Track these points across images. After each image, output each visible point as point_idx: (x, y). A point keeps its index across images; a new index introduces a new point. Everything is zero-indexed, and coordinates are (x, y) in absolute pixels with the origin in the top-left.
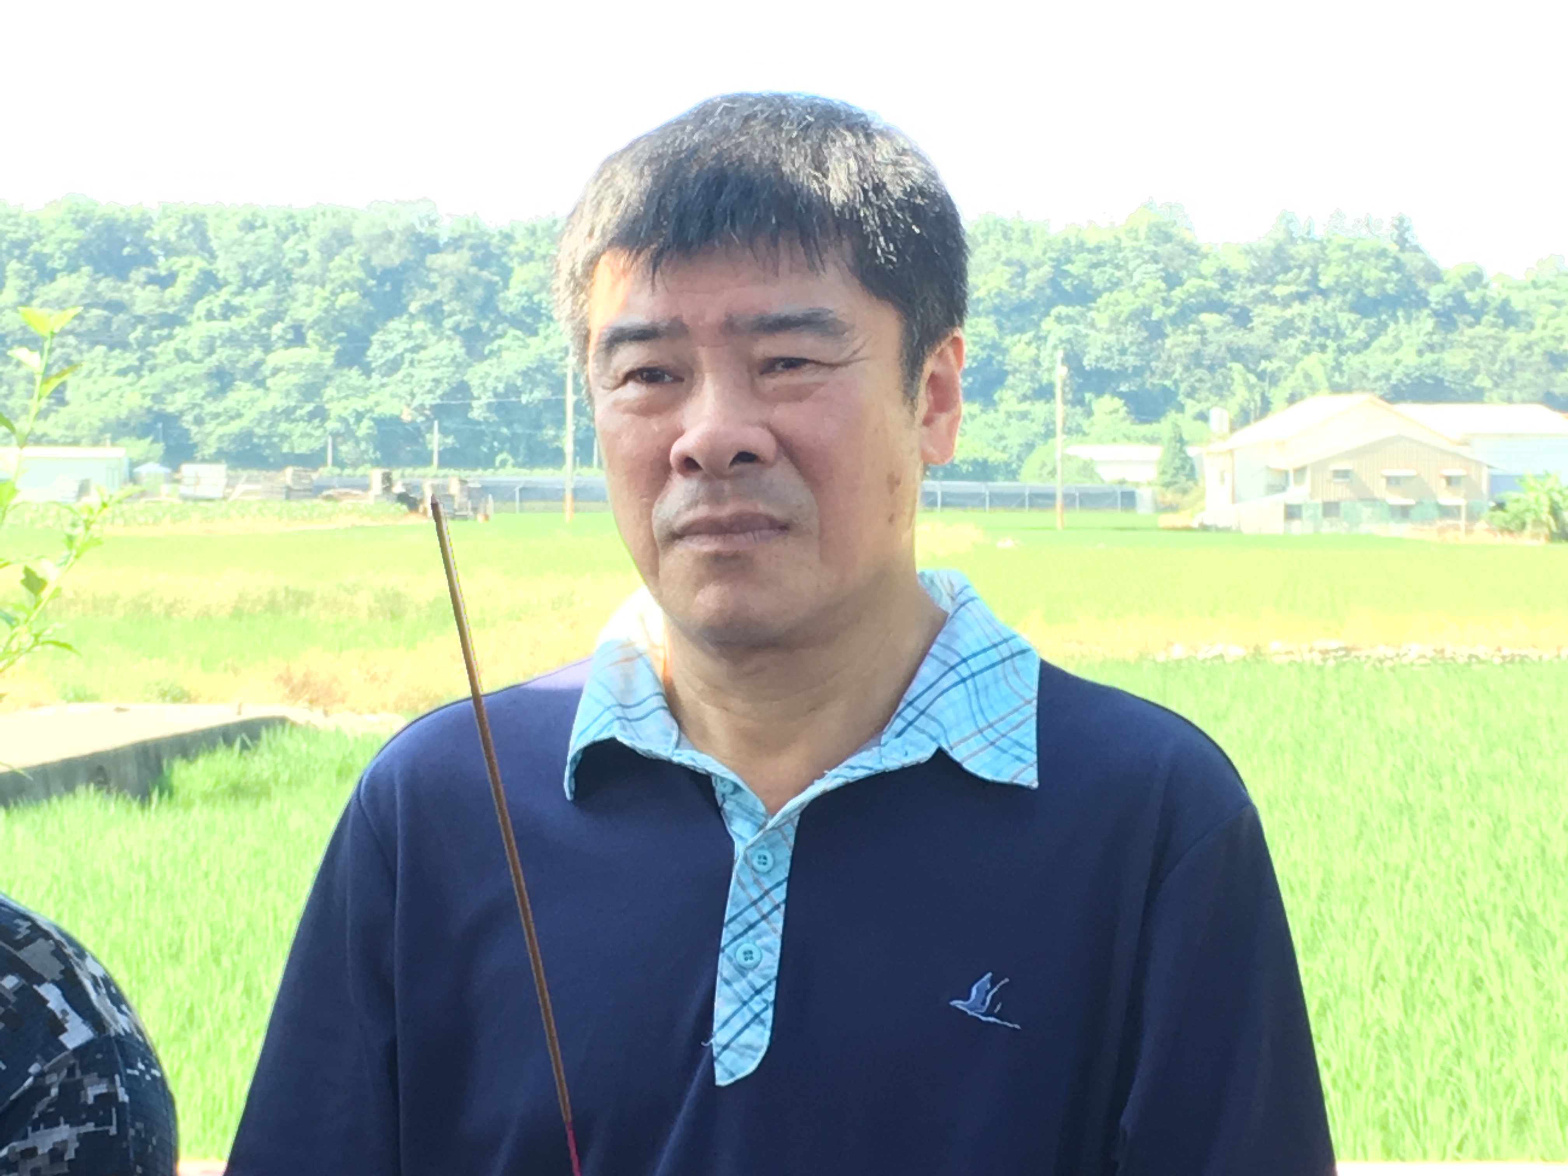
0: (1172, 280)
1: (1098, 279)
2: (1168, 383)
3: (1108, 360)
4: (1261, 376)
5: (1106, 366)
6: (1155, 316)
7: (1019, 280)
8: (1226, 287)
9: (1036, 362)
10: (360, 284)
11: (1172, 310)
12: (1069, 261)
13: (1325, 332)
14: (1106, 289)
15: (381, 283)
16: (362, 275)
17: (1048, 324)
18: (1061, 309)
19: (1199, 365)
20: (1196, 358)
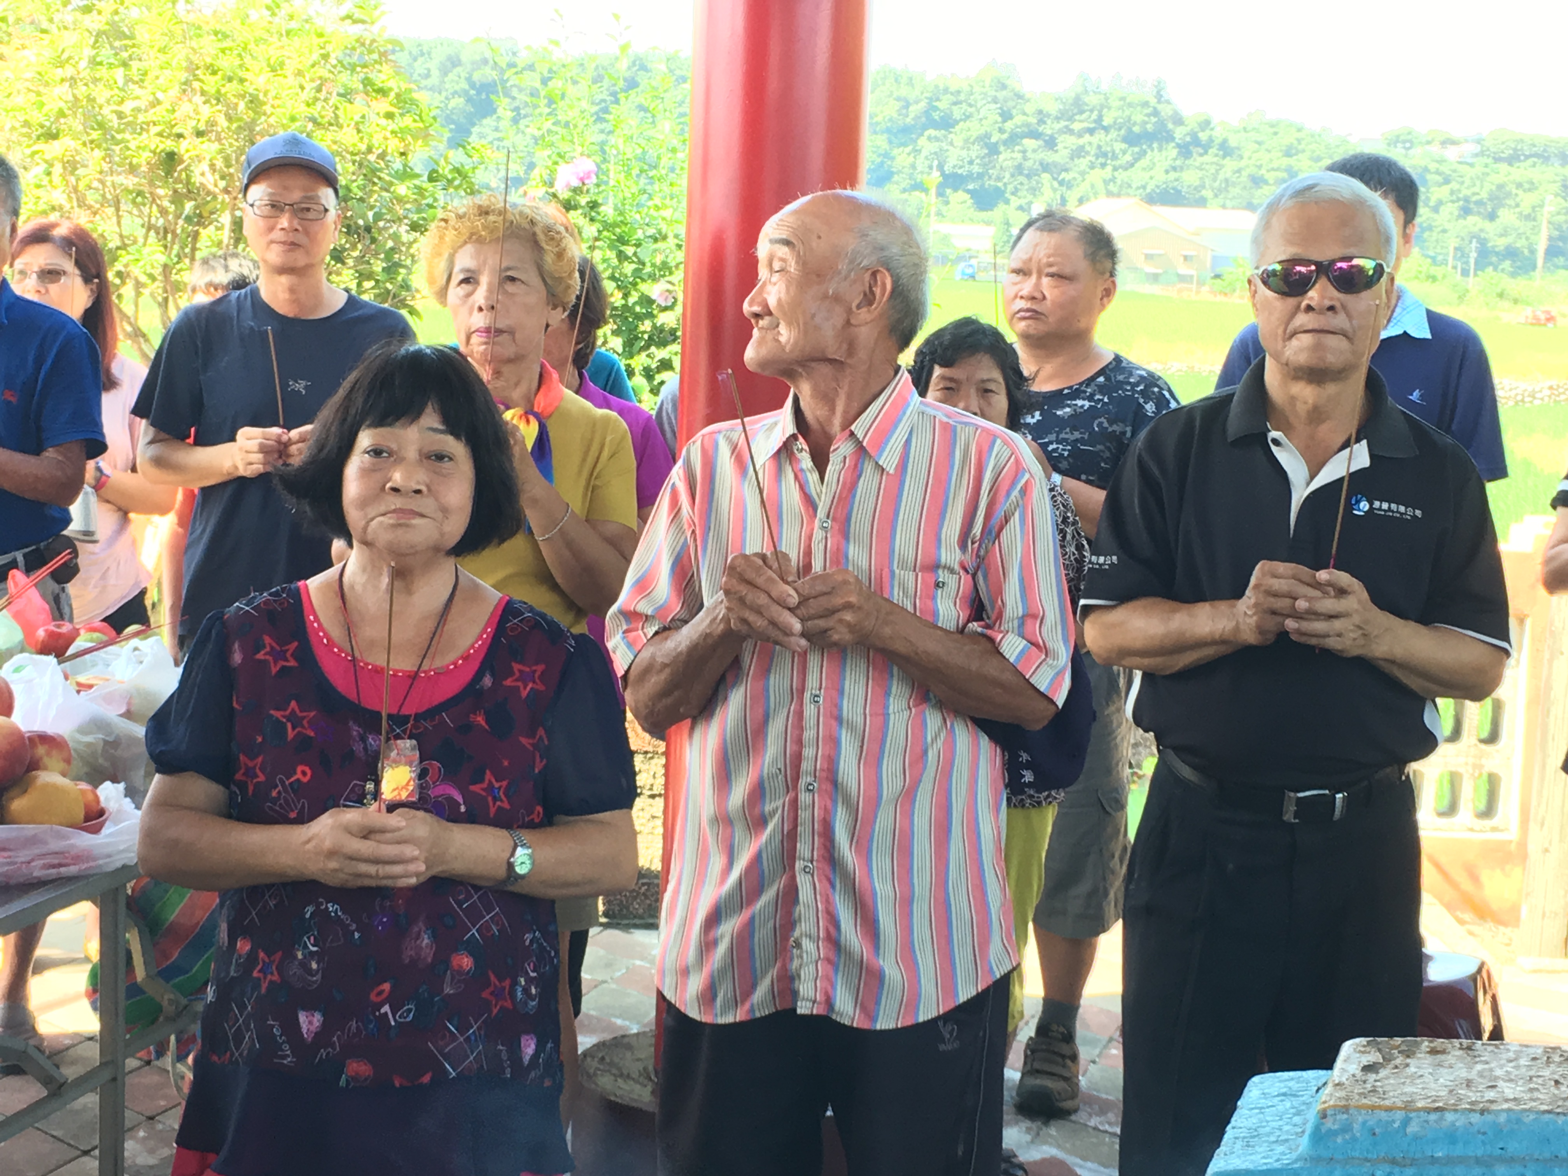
0: (1006, 116)
1: (957, 113)
2: (1000, 184)
3: (961, 167)
4: (1061, 183)
5: (960, 171)
6: (994, 140)
7: (904, 111)
8: (1041, 122)
9: (913, 166)
10: (466, 92)
11: (1005, 136)
12: (938, 99)
13: (1105, 155)
14: (961, 120)
15: (479, 93)
16: (467, 87)
17: (922, 142)
18: (931, 132)
19: (1021, 174)
20: (1019, 169)
